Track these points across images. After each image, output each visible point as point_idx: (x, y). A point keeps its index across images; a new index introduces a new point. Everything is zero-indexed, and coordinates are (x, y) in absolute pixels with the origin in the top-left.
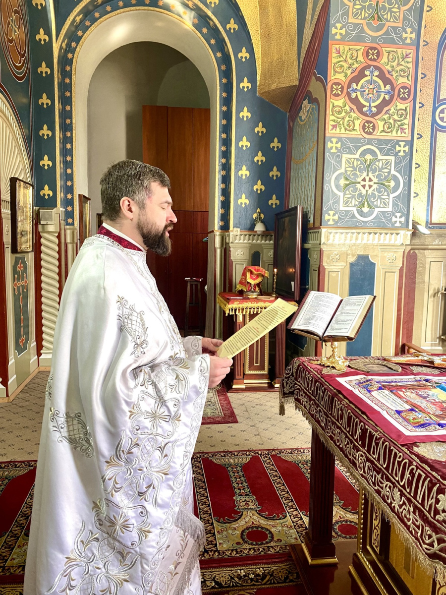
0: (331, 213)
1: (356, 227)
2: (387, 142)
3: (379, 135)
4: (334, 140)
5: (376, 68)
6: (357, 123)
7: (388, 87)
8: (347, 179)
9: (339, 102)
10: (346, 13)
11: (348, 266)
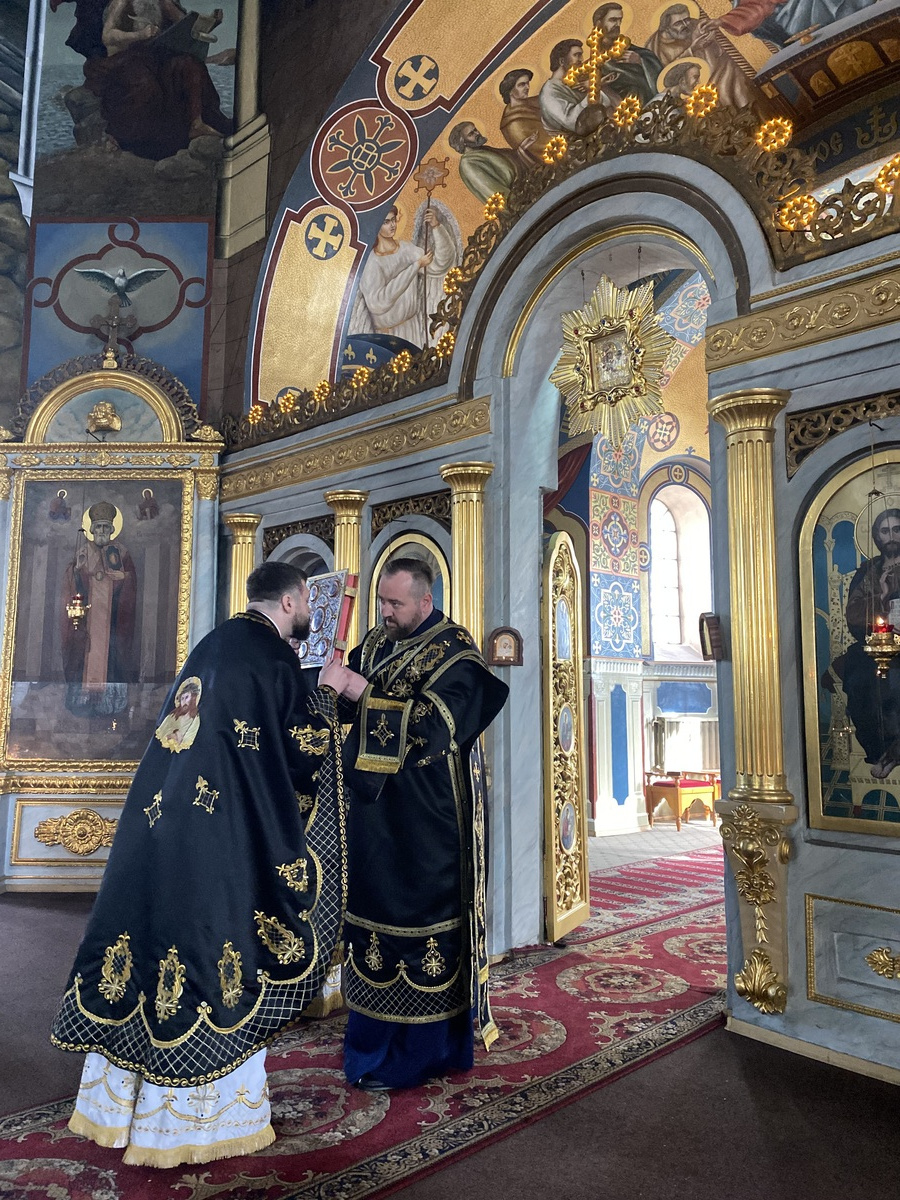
0: (597, 643)
1: (613, 657)
2: (627, 579)
3: (622, 573)
4: (596, 575)
5: (618, 514)
6: (609, 560)
7: (625, 532)
8: (605, 612)
9: (597, 542)
10: (599, 466)
11: (610, 695)
